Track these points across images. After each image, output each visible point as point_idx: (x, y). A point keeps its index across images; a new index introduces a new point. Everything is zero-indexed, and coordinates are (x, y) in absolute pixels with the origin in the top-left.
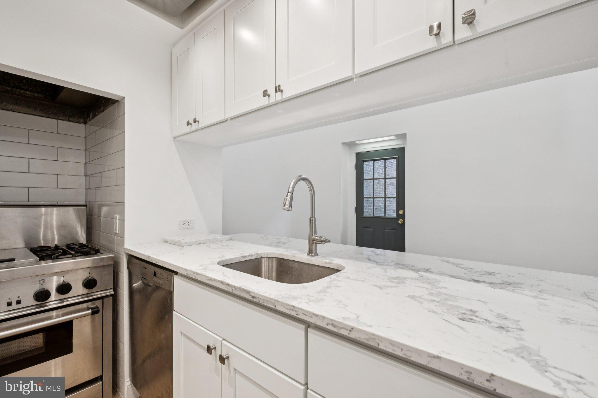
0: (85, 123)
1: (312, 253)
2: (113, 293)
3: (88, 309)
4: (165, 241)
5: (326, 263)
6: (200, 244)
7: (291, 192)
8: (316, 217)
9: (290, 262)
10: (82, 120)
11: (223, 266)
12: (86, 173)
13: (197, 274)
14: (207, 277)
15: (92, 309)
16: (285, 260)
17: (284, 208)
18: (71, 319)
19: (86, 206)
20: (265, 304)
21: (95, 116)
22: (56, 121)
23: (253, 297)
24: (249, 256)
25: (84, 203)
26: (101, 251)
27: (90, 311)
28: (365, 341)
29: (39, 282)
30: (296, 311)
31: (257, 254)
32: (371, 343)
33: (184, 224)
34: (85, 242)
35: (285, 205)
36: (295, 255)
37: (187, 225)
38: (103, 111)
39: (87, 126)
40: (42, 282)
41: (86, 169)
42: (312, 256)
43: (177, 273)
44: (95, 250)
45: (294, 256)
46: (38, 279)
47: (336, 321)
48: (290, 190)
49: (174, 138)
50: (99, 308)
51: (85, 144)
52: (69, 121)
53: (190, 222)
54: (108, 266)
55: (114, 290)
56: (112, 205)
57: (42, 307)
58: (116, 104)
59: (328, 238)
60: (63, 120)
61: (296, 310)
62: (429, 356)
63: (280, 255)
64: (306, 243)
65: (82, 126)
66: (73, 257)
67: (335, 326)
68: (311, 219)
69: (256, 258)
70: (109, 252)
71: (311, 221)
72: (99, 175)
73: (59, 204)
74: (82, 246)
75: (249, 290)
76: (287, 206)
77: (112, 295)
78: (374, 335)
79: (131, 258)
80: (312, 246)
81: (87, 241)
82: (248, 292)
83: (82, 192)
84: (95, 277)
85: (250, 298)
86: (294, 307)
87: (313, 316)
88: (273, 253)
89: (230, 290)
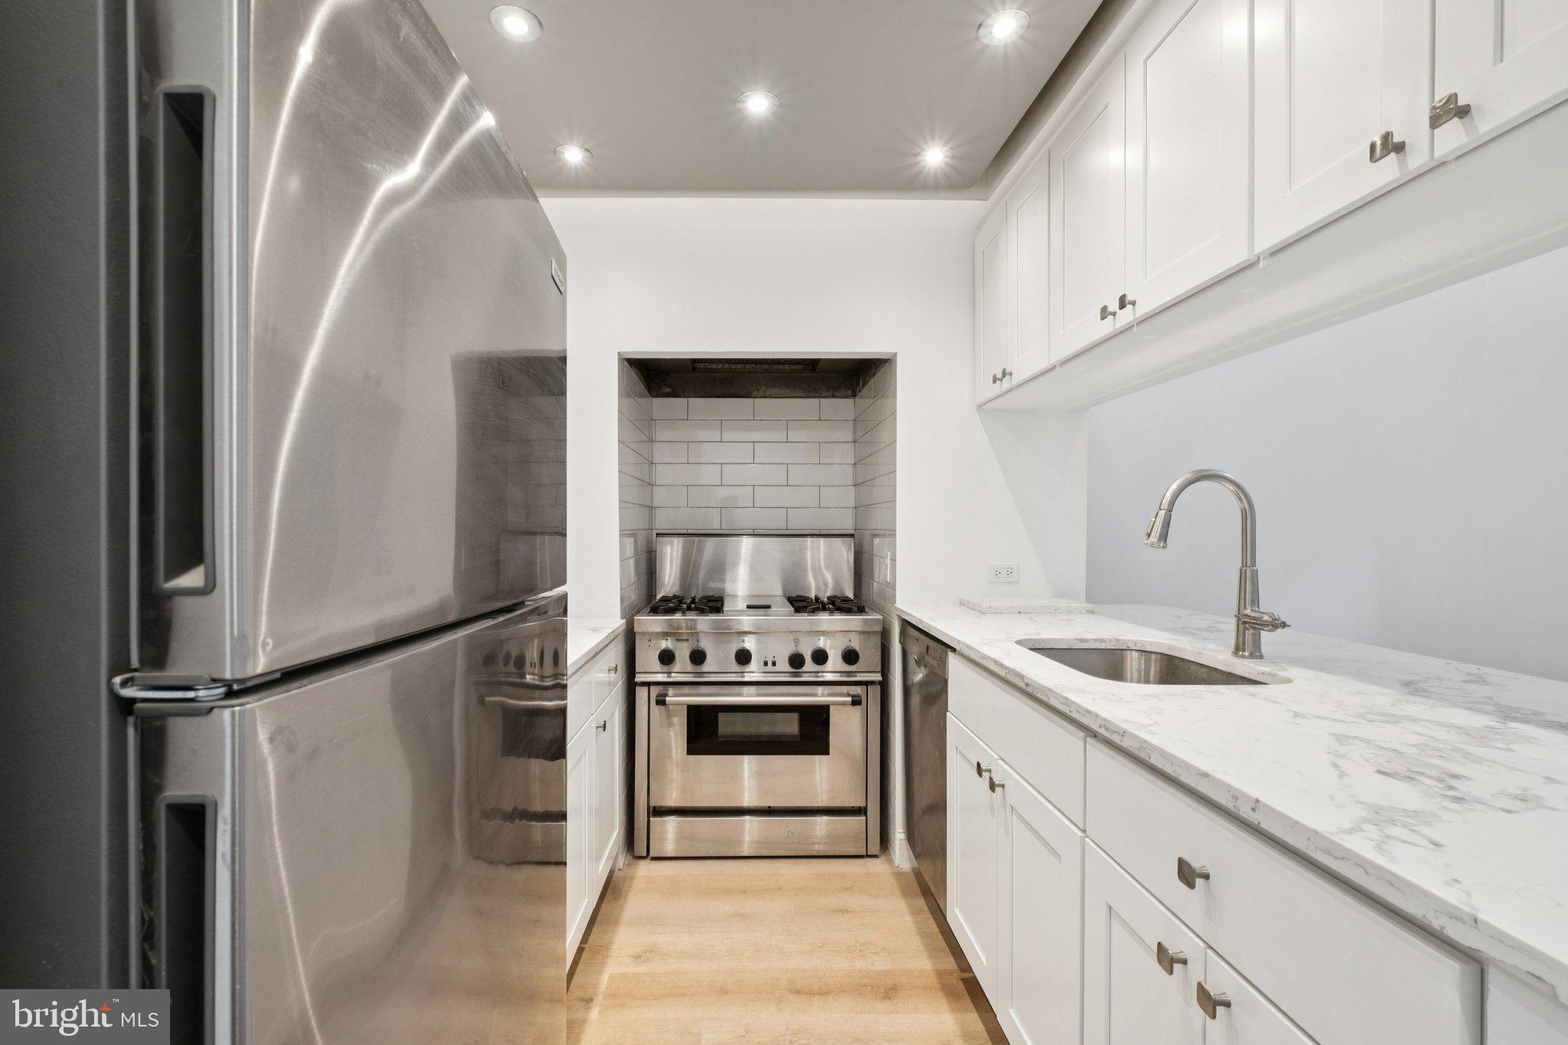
0: (854, 395)
1: (1244, 651)
2: (880, 679)
3: (848, 695)
4: (962, 604)
5: (1263, 673)
6: (1019, 613)
7: (1166, 507)
8: (1259, 565)
9: (1192, 667)
10: (850, 392)
11: (1031, 649)
12: (856, 481)
13: (971, 648)
14: (980, 652)
15: (853, 696)
16: (1183, 660)
17: (1148, 542)
18: (827, 704)
19: (852, 536)
20: (1039, 696)
21: (865, 383)
22: (816, 401)
23: (1027, 685)
24: (1096, 640)
25: (853, 532)
26: (866, 609)
27: (850, 699)
28: (1135, 751)
29: (793, 642)
30: (1069, 706)
31: (1117, 640)
32: (1143, 755)
33: (998, 573)
34: (851, 596)
35: (1149, 535)
36: (1203, 652)
37: (1005, 575)
38: (874, 375)
39: (857, 399)
40: (797, 641)
41: (855, 474)
42: (1243, 657)
43: (954, 650)
44: (858, 607)
45: (1199, 653)
46: (792, 636)
47: (1109, 721)
48: (1165, 505)
49: (980, 406)
50: (860, 697)
51: (855, 432)
52: (834, 396)
53: (1010, 570)
54: (874, 633)
55: (882, 676)
56: (883, 535)
57: (796, 676)
58: (887, 364)
59: (1283, 619)
60: (826, 397)
61: (1070, 704)
62: (1198, 774)
63: (1171, 648)
64: (1229, 626)
65: (849, 402)
66: (832, 612)
67: (1107, 729)
68: (1243, 571)
69: (1113, 648)
70: (876, 612)
71: (1243, 574)
72: (869, 483)
73: (822, 532)
74: (846, 600)
75: (1024, 673)
76: (1154, 538)
77: (880, 683)
78: (1145, 741)
79: (906, 624)
80: (1244, 634)
81: (855, 596)
82: (1021, 676)
83: (850, 513)
84: (857, 648)
85: (1023, 685)
86: (1067, 699)
87: (1086, 714)
88: (1155, 642)
89: (1002, 673)
